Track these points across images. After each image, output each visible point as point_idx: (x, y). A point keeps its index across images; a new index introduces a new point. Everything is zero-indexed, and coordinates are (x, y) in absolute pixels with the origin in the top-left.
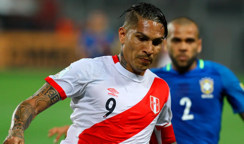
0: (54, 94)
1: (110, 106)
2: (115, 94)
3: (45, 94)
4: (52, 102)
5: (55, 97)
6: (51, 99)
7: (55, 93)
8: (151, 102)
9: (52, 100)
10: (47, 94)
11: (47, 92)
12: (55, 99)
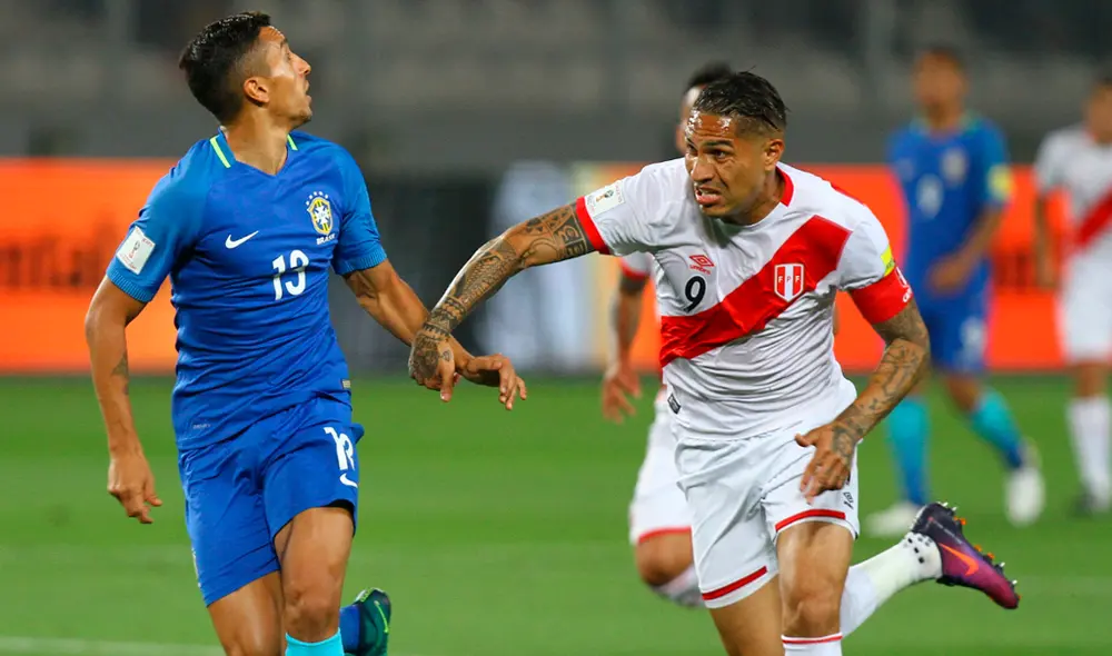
0: (575, 238)
1: (695, 293)
2: (705, 268)
3: (556, 233)
4: (568, 253)
5: (577, 244)
6: (568, 247)
7: (577, 235)
8: (777, 280)
9: (570, 250)
10: (560, 233)
11: (561, 228)
12: (576, 249)
